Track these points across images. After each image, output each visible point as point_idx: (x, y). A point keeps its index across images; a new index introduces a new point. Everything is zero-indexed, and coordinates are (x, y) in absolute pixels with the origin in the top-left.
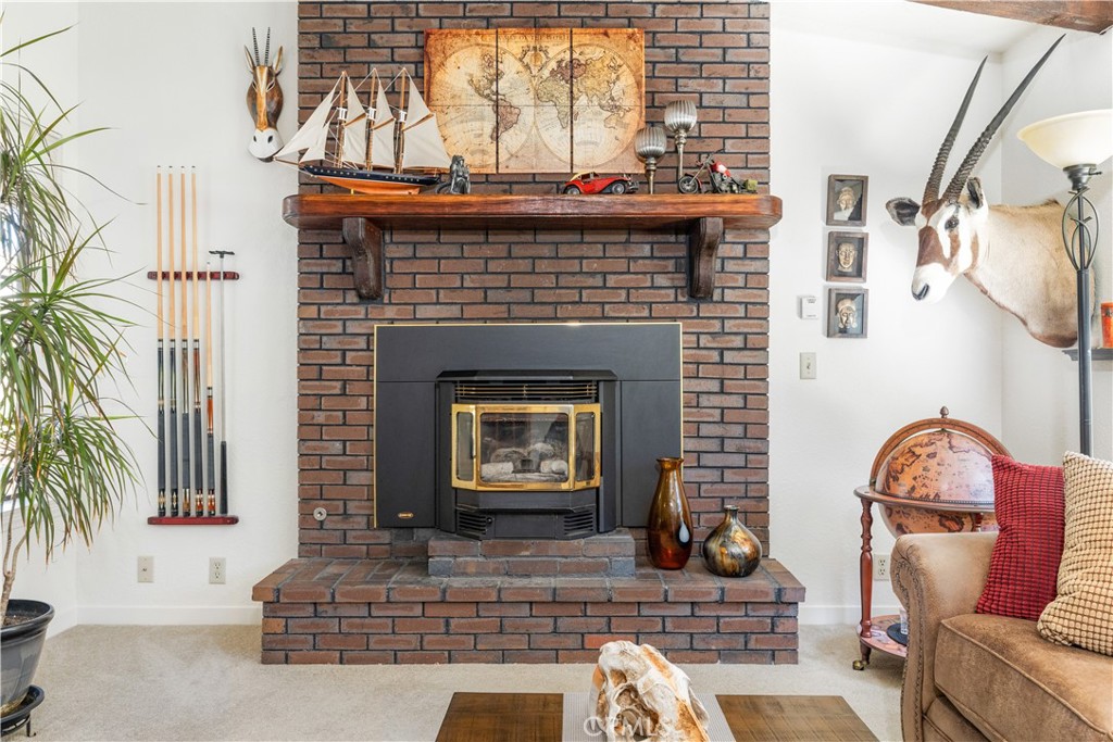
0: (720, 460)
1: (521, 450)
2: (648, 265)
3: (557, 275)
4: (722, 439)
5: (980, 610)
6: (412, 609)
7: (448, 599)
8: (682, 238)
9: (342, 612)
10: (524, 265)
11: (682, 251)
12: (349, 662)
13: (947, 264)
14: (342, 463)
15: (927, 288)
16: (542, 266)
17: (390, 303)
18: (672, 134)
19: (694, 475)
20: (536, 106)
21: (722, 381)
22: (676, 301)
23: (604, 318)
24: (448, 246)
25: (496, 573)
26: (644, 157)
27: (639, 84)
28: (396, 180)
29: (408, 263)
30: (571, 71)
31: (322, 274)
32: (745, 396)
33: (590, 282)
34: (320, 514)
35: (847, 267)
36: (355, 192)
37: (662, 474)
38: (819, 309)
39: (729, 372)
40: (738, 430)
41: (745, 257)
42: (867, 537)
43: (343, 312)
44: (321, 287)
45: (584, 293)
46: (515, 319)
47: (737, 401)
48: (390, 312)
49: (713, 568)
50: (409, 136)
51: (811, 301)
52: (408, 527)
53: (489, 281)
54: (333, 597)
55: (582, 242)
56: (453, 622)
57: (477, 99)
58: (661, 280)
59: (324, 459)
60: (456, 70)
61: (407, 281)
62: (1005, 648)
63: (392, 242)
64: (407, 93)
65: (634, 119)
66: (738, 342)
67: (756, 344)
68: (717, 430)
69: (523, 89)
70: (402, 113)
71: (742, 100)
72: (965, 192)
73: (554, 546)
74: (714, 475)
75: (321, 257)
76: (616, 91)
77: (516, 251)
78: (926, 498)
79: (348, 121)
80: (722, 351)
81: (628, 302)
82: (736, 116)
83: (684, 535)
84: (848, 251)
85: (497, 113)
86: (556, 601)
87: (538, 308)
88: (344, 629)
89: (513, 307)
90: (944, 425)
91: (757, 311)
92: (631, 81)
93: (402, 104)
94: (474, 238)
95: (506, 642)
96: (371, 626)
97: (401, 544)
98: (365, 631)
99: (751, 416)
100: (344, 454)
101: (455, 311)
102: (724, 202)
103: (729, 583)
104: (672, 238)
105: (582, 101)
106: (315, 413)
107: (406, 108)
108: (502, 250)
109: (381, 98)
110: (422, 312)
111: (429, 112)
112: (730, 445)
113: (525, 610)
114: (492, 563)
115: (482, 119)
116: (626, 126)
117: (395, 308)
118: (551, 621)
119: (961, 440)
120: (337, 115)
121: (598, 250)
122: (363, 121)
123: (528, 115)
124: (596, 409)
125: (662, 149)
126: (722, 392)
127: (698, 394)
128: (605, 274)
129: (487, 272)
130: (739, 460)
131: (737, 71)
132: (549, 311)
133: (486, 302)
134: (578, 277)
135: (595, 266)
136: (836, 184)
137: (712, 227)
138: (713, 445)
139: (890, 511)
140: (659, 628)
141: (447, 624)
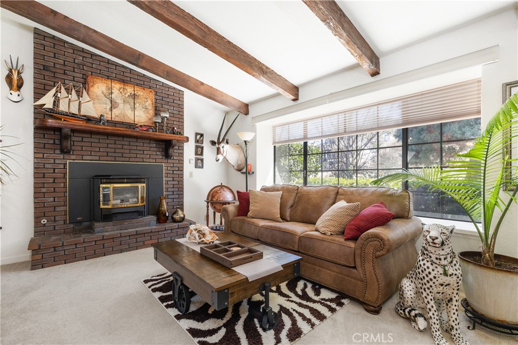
0: (173, 197)
1: (121, 197)
2: (155, 149)
3: (130, 150)
4: (173, 191)
5: (237, 216)
6: (91, 243)
7: (105, 238)
8: (164, 143)
9: (65, 248)
10: (120, 146)
11: (164, 147)
12: (68, 263)
13: (222, 155)
14: (53, 204)
15: (219, 159)
16: (125, 147)
17: (73, 154)
18: (163, 118)
19: (168, 200)
20: (124, 104)
21: (173, 178)
22: (162, 158)
23: (143, 162)
24: (95, 139)
25: (117, 230)
26: (155, 123)
27: (153, 104)
28: (78, 118)
29: (80, 143)
30: (134, 96)
31: (45, 144)
32: (179, 181)
33: (139, 152)
34: (44, 221)
35: (199, 153)
36: (64, 120)
37: (161, 200)
38: (193, 162)
39: (175, 176)
40: (177, 189)
41: (178, 149)
42: (208, 210)
43: (53, 156)
44: (44, 148)
45: (138, 155)
46: (117, 161)
47: (177, 183)
48: (73, 157)
49: (174, 221)
50: (83, 106)
51: (192, 160)
52: (80, 222)
53: (108, 150)
54: (63, 244)
55: (137, 142)
56: (105, 245)
57: (105, 98)
58: (158, 153)
59: (45, 203)
60: (97, 89)
61: (80, 148)
62: (244, 220)
63: (73, 136)
64: (82, 92)
65: (152, 112)
66: (177, 169)
67: (181, 169)
68: (172, 190)
69: (120, 99)
70: (81, 98)
71: (178, 113)
72: (225, 141)
73: (134, 221)
74: (171, 200)
75: (44, 138)
76: (147, 104)
77: (117, 142)
78: (220, 201)
79: (61, 97)
80: (173, 171)
81: (150, 158)
82: (176, 116)
83: (167, 215)
84: (199, 149)
85: (111, 103)
86: (137, 234)
87: (124, 158)
88: (66, 253)
89: (116, 158)
90: (222, 186)
91: (181, 162)
92: (151, 102)
93: (81, 95)
94: (104, 138)
95: (122, 247)
96: (77, 250)
97: (77, 228)
98: (74, 252)
99: (180, 186)
100: (54, 201)
101: (97, 158)
102: (177, 137)
103: (179, 224)
104: (161, 143)
105: (137, 105)
106: (42, 189)
107: (82, 97)
108: (113, 142)
109: (74, 92)
110: (85, 158)
111: (89, 99)
112: (175, 193)
113: (128, 238)
114: (116, 228)
115: (106, 104)
116: (149, 114)
117: (75, 156)
118: (135, 239)
119: (225, 189)
120: (57, 95)
121: (142, 144)
122: (68, 99)
123: (121, 106)
124: (145, 185)
125: (160, 122)
126: (173, 180)
127: (168, 181)
128: (143, 151)
129: (108, 147)
130: (177, 196)
131: (177, 105)
132: (127, 159)
133: (107, 156)
134: (136, 151)
135: (141, 148)
136: (197, 134)
137: (174, 142)
138: (171, 193)
139: (212, 204)
140: (163, 236)
141: (104, 245)
